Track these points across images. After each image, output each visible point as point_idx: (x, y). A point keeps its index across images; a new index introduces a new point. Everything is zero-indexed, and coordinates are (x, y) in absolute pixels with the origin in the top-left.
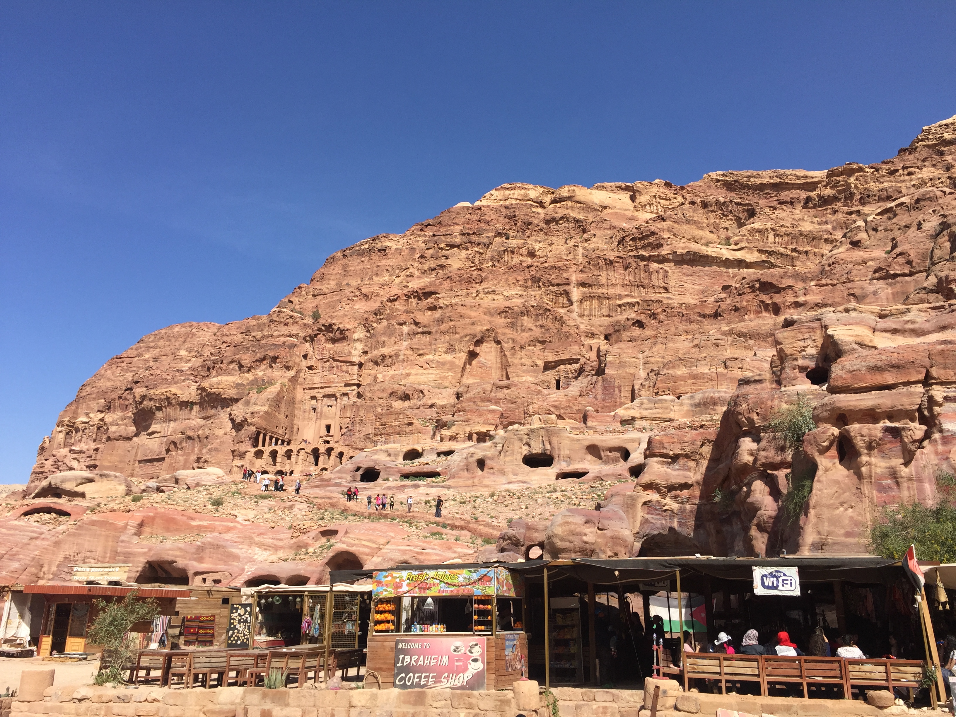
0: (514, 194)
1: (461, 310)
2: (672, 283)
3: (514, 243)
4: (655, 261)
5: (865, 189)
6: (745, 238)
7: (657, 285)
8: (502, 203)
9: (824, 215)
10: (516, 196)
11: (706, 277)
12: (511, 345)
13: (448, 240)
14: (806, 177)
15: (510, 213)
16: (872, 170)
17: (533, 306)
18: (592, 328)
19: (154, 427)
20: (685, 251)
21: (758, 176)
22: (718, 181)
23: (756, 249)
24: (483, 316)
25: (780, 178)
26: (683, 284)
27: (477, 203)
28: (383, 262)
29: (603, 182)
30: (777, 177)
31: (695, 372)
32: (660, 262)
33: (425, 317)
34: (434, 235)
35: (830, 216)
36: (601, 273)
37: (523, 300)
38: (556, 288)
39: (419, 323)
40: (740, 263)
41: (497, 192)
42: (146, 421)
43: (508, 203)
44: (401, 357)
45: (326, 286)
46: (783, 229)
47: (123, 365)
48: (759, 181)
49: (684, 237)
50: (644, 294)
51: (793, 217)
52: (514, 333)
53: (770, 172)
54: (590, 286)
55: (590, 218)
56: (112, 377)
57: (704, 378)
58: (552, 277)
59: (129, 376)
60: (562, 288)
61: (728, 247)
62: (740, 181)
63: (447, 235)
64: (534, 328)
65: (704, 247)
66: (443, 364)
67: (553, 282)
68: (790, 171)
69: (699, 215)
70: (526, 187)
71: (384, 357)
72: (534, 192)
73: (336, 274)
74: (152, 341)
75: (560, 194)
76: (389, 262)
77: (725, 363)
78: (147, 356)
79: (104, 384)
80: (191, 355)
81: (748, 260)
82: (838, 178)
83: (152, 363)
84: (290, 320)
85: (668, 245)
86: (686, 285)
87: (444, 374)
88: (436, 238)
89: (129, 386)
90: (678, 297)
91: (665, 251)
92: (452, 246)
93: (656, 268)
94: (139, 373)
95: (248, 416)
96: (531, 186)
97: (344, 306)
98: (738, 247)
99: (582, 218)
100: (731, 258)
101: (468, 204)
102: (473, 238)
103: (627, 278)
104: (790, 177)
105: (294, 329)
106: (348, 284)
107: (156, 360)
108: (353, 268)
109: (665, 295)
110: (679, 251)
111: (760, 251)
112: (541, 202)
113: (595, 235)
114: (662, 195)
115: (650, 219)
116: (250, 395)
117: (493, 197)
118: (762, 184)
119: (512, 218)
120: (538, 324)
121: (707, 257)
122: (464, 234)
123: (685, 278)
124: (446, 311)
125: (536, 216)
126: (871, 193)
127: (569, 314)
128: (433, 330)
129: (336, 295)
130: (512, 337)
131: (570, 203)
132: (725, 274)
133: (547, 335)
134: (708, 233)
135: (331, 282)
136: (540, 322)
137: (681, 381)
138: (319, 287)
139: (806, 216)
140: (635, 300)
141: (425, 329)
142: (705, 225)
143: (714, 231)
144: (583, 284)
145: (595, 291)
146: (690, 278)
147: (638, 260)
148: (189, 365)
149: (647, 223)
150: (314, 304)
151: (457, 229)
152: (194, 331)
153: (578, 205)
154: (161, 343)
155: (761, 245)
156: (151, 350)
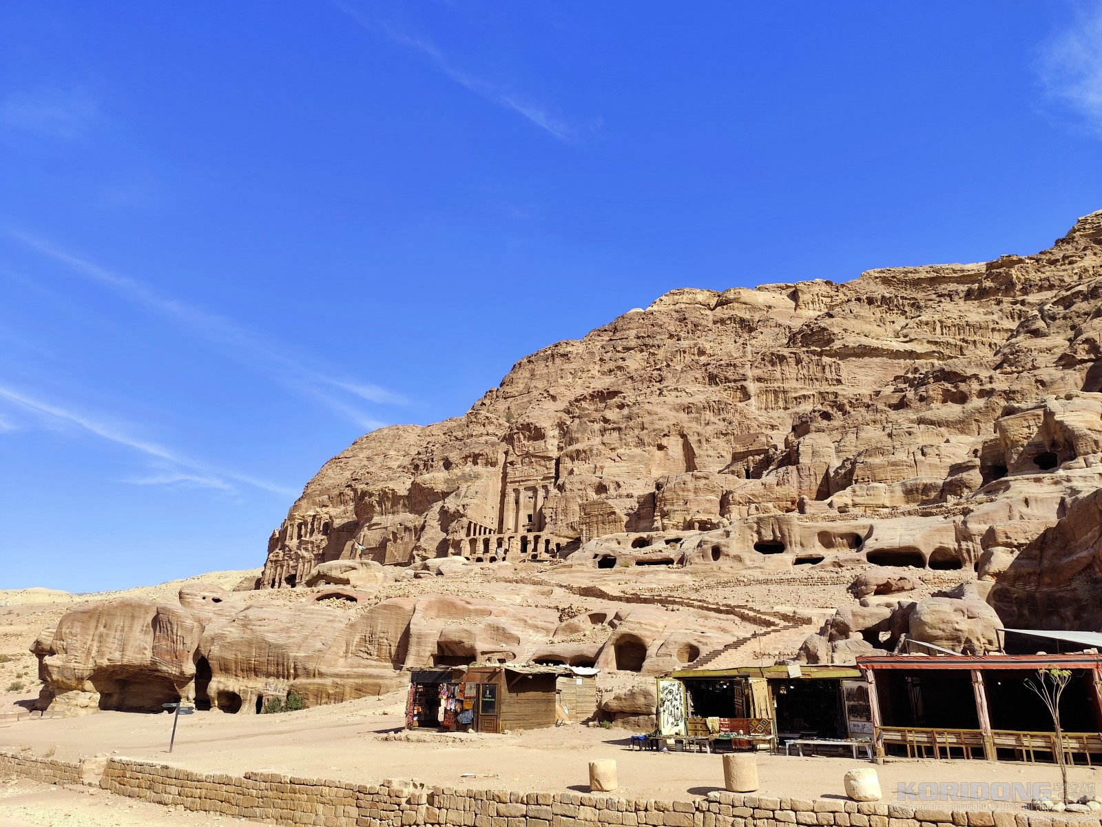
0: (683, 298)
1: (647, 407)
2: (844, 375)
3: (684, 344)
4: (827, 356)
5: (1026, 280)
6: (914, 330)
7: (831, 377)
8: (672, 307)
9: (988, 306)
10: (684, 300)
11: (879, 369)
12: (696, 438)
13: (625, 343)
14: (963, 271)
15: (680, 316)
16: (1032, 261)
17: (715, 401)
18: (771, 420)
19: (376, 519)
20: (857, 345)
21: (916, 272)
22: (876, 278)
23: (925, 340)
24: (668, 411)
25: (937, 273)
26: (856, 376)
27: (650, 308)
28: (566, 366)
29: (765, 283)
30: (933, 271)
31: (893, 460)
32: (831, 356)
33: (612, 414)
34: (611, 340)
35: (995, 307)
36: (776, 369)
37: (705, 396)
38: (733, 384)
39: (609, 420)
40: (911, 355)
41: (667, 298)
42: (368, 513)
43: (677, 307)
44: (595, 452)
45: (516, 389)
46: (949, 321)
47: (341, 464)
48: (917, 276)
49: (854, 332)
50: (818, 387)
51: (958, 309)
52: (699, 427)
53: (927, 268)
54: (766, 380)
55: (757, 317)
56: (333, 476)
57: (903, 465)
58: (729, 374)
59: (348, 474)
60: (739, 384)
61: (898, 339)
62: (898, 277)
63: (623, 339)
64: (717, 422)
65: (874, 341)
66: (633, 457)
67: (730, 377)
68: (947, 266)
69: (865, 310)
70: (694, 291)
71: (578, 451)
72: (702, 296)
73: (524, 378)
74: (365, 444)
75: (726, 297)
76: (573, 365)
77: (922, 450)
78: (361, 456)
79: (327, 483)
80: (400, 454)
81: (918, 352)
82: (998, 271)
83: (366, 463)
84: (487, 421)
85: (839, 339)
86: (858, 377)
87: (635, 466)
88: (613, 342)
89: (349, 483)
90: (852, 388)
91: (837, 345)
92: (627, 349)
93: (829, 362)
94: (357, 471)
95: (460, 508)
96: (698, 291)
97: (535, 407)
98: (907, 339)
99: (749, 317)
100: (902, 350)
101: (641, 310)
102: (647, 341)
103: (801, 371)
104: (947, 271)
105: (491, 429)
106: (535, 387)
107: (369, 459)
108: (539, 372)
109: (839, 387)
110: (851, 345)
111: (929, 342)
112: (709, 305)
113: (762, 333)
114: (824, 293)
115: (819, 316)
116: (460, 489)
117: (663, 303)
118: (919, 279)
119: (683, 319)
120: (721, 417)
121: (877, 349)
122: (638, 338)
123: (858, 370)
124: (634, 408)
125: (705, 318)
126: (1032, 283)
127: (747, 407)
128: (623, 426)
129: (525, 397)
130: (698, 431)
131: (736, 305)
132: (896, 365)
133: (730, 428)
134: (876, 327)
135: (519, 385)
136: (723, 416)
137: (880, 468)
138: (509, 391)
139: (971, 307)
140: (811, 393)
141: (615, 426)
142: (872, 320)
143: (881, 324)
144: (759, 380)
145: (771, 385)
146: (863, 370)
147: (810, 355)
148: (398, 463)
149: (816, 319)
150: (506, 406)
151: (632, 333)
152: (401, 432)
153: (744, 306)
154: (373, 444)
155: (930, 337)
156: (364, 450)
